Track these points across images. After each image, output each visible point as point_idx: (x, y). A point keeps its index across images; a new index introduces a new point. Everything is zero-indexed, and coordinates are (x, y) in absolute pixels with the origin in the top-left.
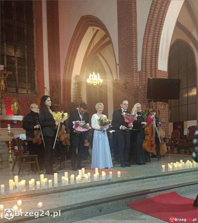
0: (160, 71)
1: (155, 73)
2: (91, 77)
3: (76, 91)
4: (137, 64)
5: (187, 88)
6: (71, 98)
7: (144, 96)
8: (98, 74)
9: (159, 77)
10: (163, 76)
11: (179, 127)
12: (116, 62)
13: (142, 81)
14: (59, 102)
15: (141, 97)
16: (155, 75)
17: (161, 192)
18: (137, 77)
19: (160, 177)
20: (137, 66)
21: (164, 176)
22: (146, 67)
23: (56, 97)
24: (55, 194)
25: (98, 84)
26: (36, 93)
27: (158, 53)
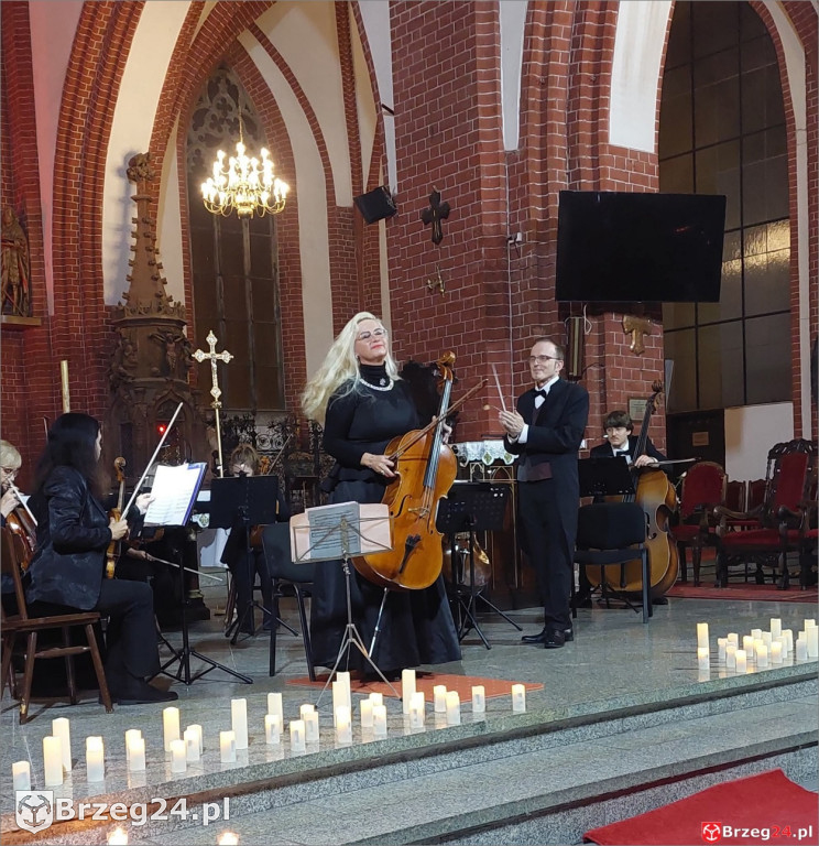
0: (622, 151)
1: (595, 163)
2: (227, 168)
3: (134, 241)
4: (496, 110)
5: (739, 232)
6: (102, 281)
7: (540, 284)
8: (265, 152)
9: (616, 181)
10: (634, 179)
11: (701, 439)
12: (377, 97)
13: (526, 203)
14: (31, 300)
15: (524, 287)
16: (596, 175)
17: (718, 774)
18: (498, 182)
19: (695, 707)
20: (497, 123)
21: (712, 698)
22: (544, 130)
23: (16, 273)
24: (255, 798)
25: (265, 204)
27: (610, 56)
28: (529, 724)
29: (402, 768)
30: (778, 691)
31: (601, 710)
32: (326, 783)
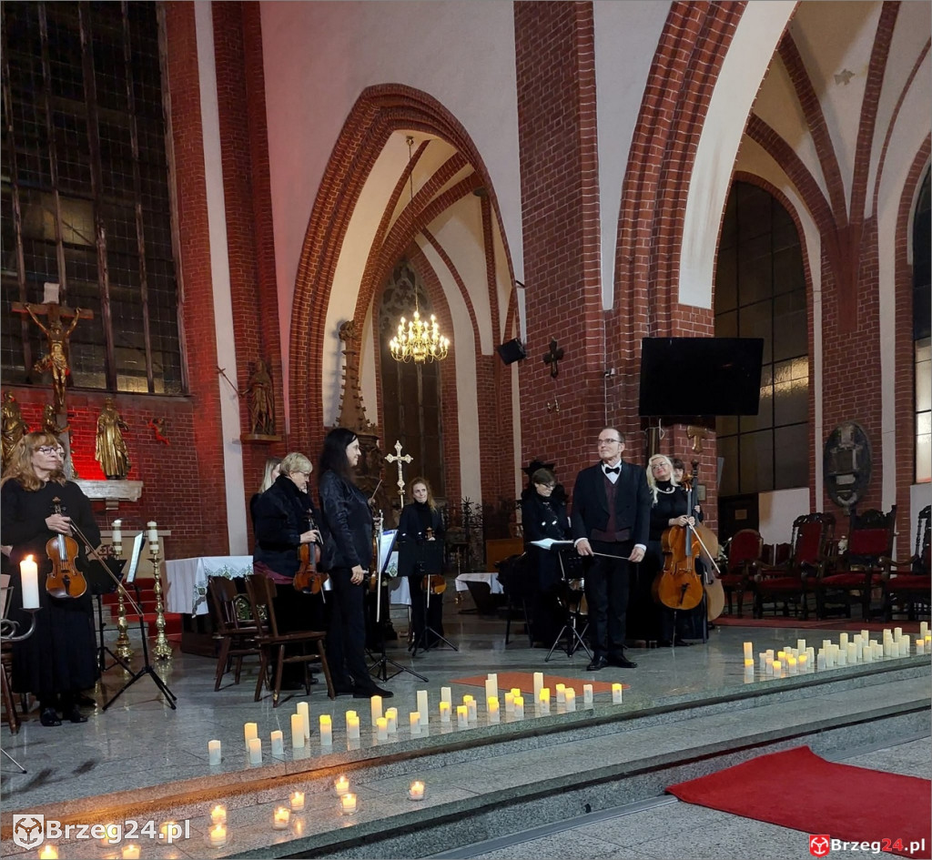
0: (688, 308)
1: (668, 317)
2: (407, 329)
3: (343, 382)
4: (597, 282)
6: (322, 410)
7: (627, 404)
8: (433, 318)
9: (682, 330)
10: (697, 328)
11: (741, 514)
12: (512, 276)
13: (618, 347)
14: (275, 424)
15: (616, 407)
16: (669, 325)
17: (761, 748)
18: (598, 333)
19: (743, 701)
20: (598, 291)
21: (756, 695)
22: (631, 295)
23: (265, 405)
26: (184, 392)
27: (679, 241)
28: (624, 711)
29: (534, 740)
30: (804, 690)
31: (676, 702)
32: (482, 750)
